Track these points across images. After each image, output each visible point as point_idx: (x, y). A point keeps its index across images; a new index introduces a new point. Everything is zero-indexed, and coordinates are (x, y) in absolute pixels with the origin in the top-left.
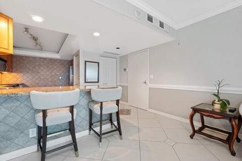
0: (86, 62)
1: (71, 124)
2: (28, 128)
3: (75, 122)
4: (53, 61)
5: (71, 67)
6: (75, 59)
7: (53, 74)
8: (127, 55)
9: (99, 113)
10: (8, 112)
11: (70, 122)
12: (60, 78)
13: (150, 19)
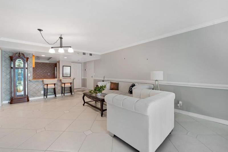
0: (63, 66)
1: (54, 89)
2: (41, 91)
3: (56, 89)
4: (44, 64)
5: (56, 68)
6: (58, 63)
7: (45, 72)
8: (86, 62)
9: (64, 87)
10: (35, 85)
11: (54, 88)
12: (49, 74)
13: (84, 54)
